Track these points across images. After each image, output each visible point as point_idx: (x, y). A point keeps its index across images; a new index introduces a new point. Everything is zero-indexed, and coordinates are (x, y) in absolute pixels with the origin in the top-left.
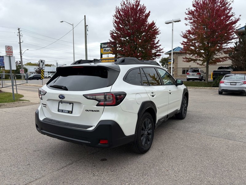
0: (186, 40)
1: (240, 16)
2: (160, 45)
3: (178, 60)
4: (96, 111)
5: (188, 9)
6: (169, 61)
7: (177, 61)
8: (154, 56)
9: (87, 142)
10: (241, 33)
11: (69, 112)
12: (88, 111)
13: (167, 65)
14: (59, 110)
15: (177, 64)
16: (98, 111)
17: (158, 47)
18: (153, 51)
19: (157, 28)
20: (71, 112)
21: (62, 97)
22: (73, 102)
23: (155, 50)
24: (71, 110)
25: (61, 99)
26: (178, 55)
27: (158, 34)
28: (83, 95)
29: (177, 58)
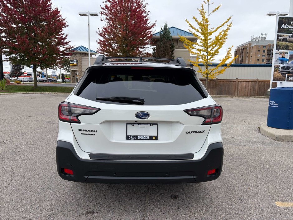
0: (102, 39)
1: (156, 21)
2: (70, 42)
3: (83, 62)
4: (200, 132)
5: (105, 2)
6: (71, 62)
7: (81, 63)
8: (62, 55)
9: (192, 177)
10: (155, 39)
11: (151, 138)
12: (189, 133)
13: (68, 67)
14: (128, 138)
15: (81, 66)
16: (203, 132)
17: (67, 43)
18: (62, 49)
19: (64, 18)
20: (157, 138)
21: (143, 115)
22: (157, 121)
23: (64, 47)
24: (156, 135)
25: (142, 118)
26: (82, 56)
27: (65, 27)
28: (185, 111)
29: (81, 59)
